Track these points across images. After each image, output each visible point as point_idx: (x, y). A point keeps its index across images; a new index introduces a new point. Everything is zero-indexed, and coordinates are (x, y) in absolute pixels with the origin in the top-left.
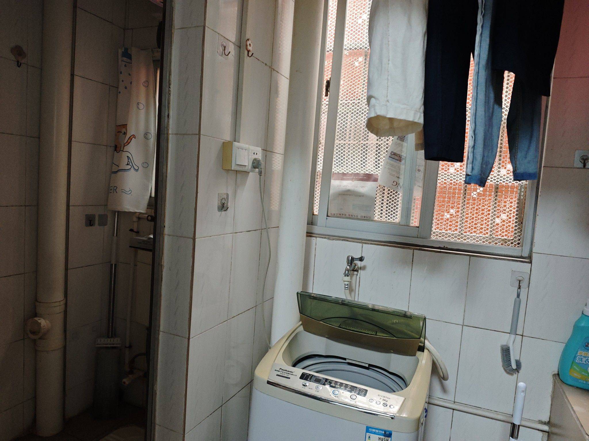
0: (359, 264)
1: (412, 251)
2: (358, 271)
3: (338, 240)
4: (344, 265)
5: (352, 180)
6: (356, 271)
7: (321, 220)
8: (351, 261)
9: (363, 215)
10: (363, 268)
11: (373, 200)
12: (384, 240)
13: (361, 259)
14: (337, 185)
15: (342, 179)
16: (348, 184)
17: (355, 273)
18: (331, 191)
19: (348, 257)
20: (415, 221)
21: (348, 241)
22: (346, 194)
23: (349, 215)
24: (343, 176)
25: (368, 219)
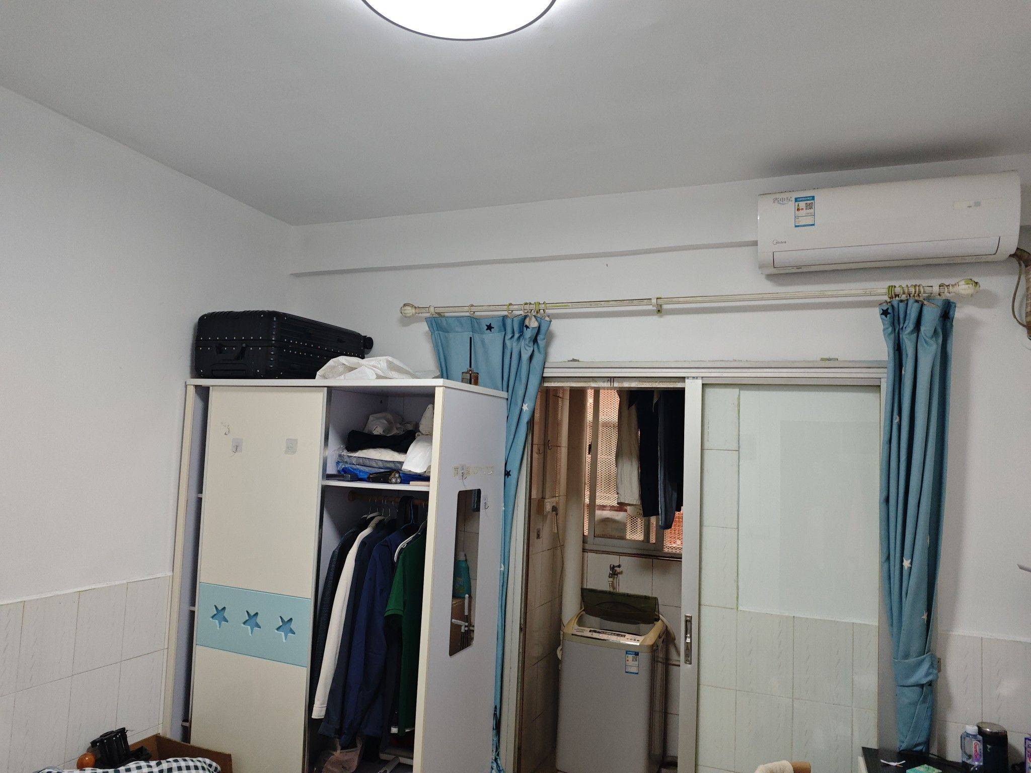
0: (617, 569)
1: (651, 560)
2: (617, 575)
3: (602, 553)
4: (609, 571)
5: (610, 510)
6: (616, 575)
7: (590, 540)
8: (613, 568)
9: (619, 535)
10: (621, 573)
11: (625, 525)
12: (633, 553)
13: (619, 566)
14: (600, 514)
15: (603, 510)
16: (607, 514)
17: (616, 576)
18: (596, 519)
19: (611, 565)
20: (653, 539)
21: (609, 554)
22: (606, 521)
23: (609, 535)
24: (603, 507)
25: (623, 538)
